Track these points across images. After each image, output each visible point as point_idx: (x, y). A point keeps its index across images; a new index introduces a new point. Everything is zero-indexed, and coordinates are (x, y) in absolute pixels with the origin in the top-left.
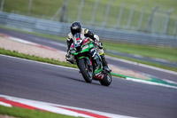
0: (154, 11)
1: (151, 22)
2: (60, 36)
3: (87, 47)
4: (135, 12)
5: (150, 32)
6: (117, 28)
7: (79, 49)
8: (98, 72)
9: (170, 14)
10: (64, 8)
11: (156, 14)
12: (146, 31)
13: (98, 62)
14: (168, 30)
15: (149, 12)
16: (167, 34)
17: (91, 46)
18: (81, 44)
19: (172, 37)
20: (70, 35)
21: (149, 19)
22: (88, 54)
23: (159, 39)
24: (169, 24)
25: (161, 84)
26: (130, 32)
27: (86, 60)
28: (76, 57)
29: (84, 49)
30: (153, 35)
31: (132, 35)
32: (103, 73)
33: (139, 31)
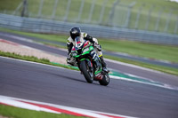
0: (115, 4)
1: (112, 16)
2: (22, 31)
3: (87, 49)
4: (96, 6)
7: (80, 52)
9: (131, 7)
10: (25, 3)
11: (118, 7)
12: (107, 25)
13: (98, 64)
14: (129, 23)
15: (110, 6)
17: (92, 48)
18: (82, 47)
19: (134, 31)
20: (70, 39)
21: (110, 12)
22: (89, 56)
23: (120, 33)
24: (130, 18)
25: (122, 78)
26: (91, 26)
30: (114, 29)
32: (102, 73)
33: (100, 25)
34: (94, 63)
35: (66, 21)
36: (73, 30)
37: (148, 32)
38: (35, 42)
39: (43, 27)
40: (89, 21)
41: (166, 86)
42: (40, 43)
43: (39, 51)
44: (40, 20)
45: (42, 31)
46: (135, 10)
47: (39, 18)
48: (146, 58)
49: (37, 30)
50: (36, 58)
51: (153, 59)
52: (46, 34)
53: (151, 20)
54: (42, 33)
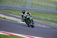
1: (26, 4)
5: (26, 7)
6: (15, 6)
7: (26, 17)
8: (31, 24)
11: (28, 1)
12: (24, 7)
14: (31, 6)
16: (31, 7)
17: (29, 16)
18: (26, 16)
19: (33, 8)
20: (22, 14)
21: (25, 3)
23: (29, 9)
27: (28, 20)
28: (25, 20)
29: (27, 17)
30: (27, 8)
31: (20, 8)
32: (32, 24)
33: (22, 7)
34: (30, 21)
35: (11, 5)
36: (23, 11)
37: (37, 9)
38: (1, 12)
39: (4, 7)
40: (19, 5)
41: (43, 26)
42: (3, 13)
43: (3, 15)
44: (3, 5)
45: (4, 9)
46: (33, 2)
47: (3, 4)
48: (37, 17)
49: (2, 8)
50: (2, 17)
51: (39, 17)
52: (5, 9)
53: (38, 5)
54: (3, 9)
